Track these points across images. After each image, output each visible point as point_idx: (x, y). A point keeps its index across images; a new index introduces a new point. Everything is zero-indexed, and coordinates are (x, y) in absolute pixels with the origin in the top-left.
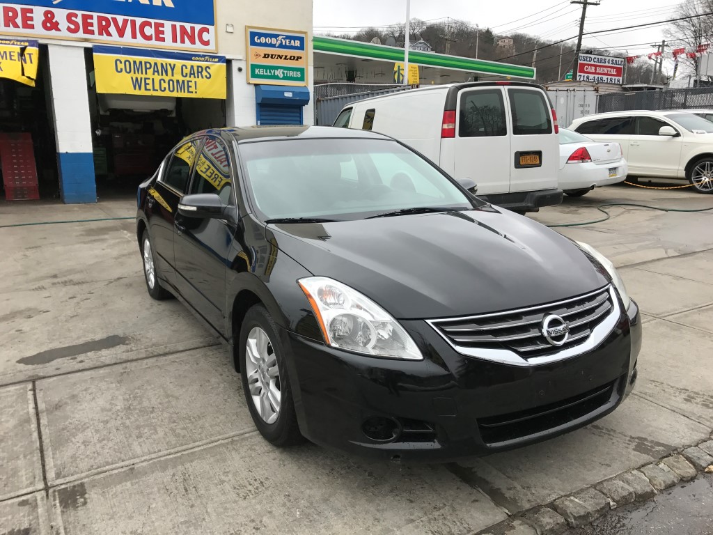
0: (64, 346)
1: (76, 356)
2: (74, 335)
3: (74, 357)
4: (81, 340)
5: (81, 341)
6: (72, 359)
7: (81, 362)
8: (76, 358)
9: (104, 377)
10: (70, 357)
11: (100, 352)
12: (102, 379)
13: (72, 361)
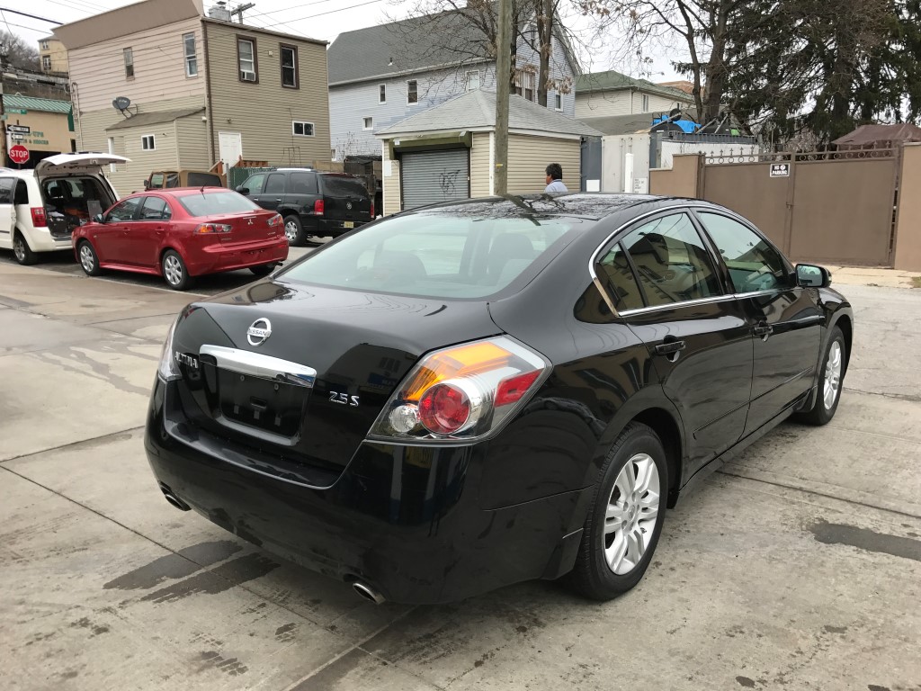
0: (911, 562)
1: (906, 536)
2: (879, 578)
3: (912, 538)
4: (877, 560)
5: (880, 557)
6: (916, 535)
7: (905, 526)
8: (909, 534)
9: (896, 498)
10: (916, 538)
11: (870, 527)
12: (899, 497)
13: (917, 533)
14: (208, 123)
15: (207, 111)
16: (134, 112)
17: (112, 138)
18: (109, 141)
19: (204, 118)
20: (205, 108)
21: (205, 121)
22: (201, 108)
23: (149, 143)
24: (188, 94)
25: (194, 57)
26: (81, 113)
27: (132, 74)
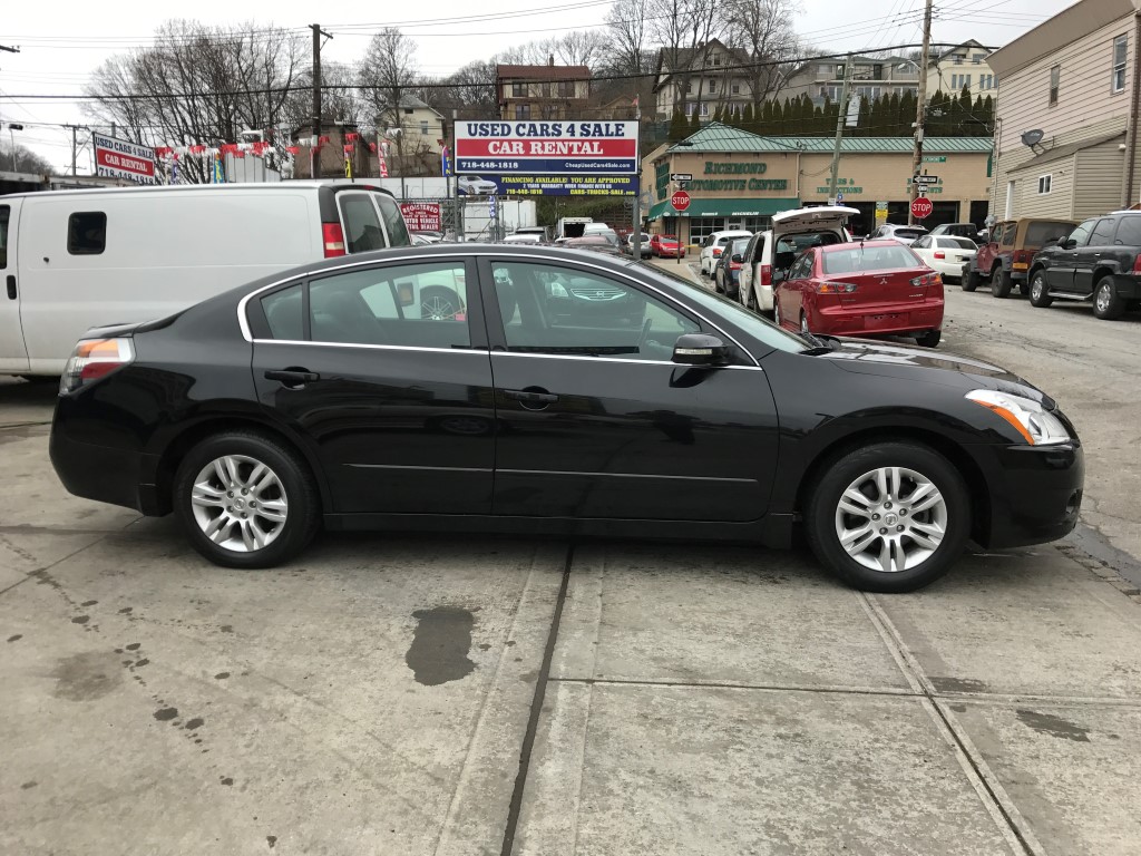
6: (486, 648)
7: (511, 643)
8: (486, 645)
10: (477, 649)
14: (1127, 153)
15: (1129, 136)
16: (1048, 147)
17: (1013, 182)
18: (1009, 185)
19: (1122, 146)
20: (1125, 133)
21: (1123, 150)
22: (1120, 133)
23: (1044, 185)
24: (1110, 116)
25: (1124, 65)
26: (1000, 154)
27: (1056, 100)
